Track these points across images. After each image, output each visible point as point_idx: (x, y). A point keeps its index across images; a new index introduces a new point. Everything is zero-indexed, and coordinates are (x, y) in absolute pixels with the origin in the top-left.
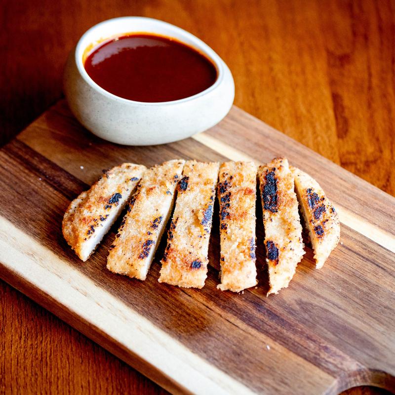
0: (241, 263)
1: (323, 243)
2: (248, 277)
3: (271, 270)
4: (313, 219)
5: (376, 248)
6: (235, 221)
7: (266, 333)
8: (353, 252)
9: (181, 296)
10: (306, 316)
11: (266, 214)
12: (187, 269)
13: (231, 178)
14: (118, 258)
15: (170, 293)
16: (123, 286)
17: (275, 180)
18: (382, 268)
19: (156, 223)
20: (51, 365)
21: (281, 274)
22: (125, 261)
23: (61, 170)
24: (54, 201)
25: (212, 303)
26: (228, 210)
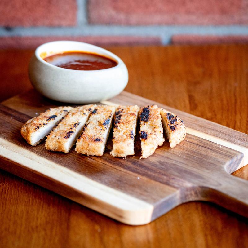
0: (125, 140)
1: (175, 133)
2: (128, 146)
3: (142, 143)
4: (170, 123)
5: (207, 142)
6: (123, 124)
7: (138, 173)
8: (194, 143)
9: (88, 159)
10: (163, 167)
11: (142, 123)
12: (92, 142)
13: (123, 110)
14: (52, 139)
15: (82, 158)
16: (54, 156)
17: (148, 110)
18: (210, 149)
19: (76, 125)
20: (8, 193)
21: (148, 145)
22: (56, 140)
23: (24, 115)
24: (18, 126)
25: (107, 162)
26: (119, 121)
